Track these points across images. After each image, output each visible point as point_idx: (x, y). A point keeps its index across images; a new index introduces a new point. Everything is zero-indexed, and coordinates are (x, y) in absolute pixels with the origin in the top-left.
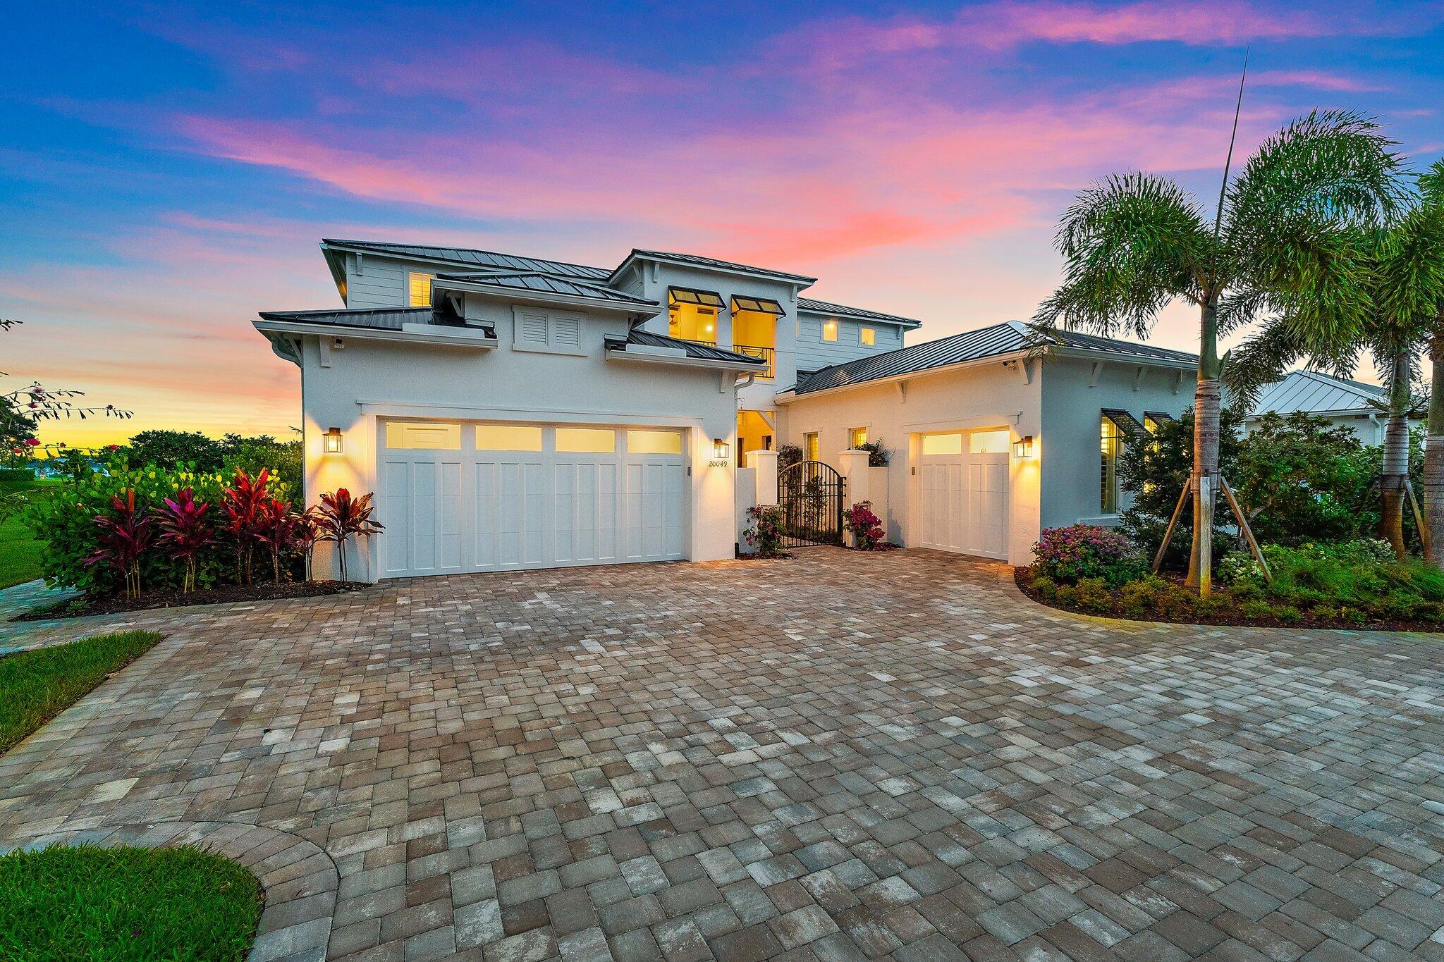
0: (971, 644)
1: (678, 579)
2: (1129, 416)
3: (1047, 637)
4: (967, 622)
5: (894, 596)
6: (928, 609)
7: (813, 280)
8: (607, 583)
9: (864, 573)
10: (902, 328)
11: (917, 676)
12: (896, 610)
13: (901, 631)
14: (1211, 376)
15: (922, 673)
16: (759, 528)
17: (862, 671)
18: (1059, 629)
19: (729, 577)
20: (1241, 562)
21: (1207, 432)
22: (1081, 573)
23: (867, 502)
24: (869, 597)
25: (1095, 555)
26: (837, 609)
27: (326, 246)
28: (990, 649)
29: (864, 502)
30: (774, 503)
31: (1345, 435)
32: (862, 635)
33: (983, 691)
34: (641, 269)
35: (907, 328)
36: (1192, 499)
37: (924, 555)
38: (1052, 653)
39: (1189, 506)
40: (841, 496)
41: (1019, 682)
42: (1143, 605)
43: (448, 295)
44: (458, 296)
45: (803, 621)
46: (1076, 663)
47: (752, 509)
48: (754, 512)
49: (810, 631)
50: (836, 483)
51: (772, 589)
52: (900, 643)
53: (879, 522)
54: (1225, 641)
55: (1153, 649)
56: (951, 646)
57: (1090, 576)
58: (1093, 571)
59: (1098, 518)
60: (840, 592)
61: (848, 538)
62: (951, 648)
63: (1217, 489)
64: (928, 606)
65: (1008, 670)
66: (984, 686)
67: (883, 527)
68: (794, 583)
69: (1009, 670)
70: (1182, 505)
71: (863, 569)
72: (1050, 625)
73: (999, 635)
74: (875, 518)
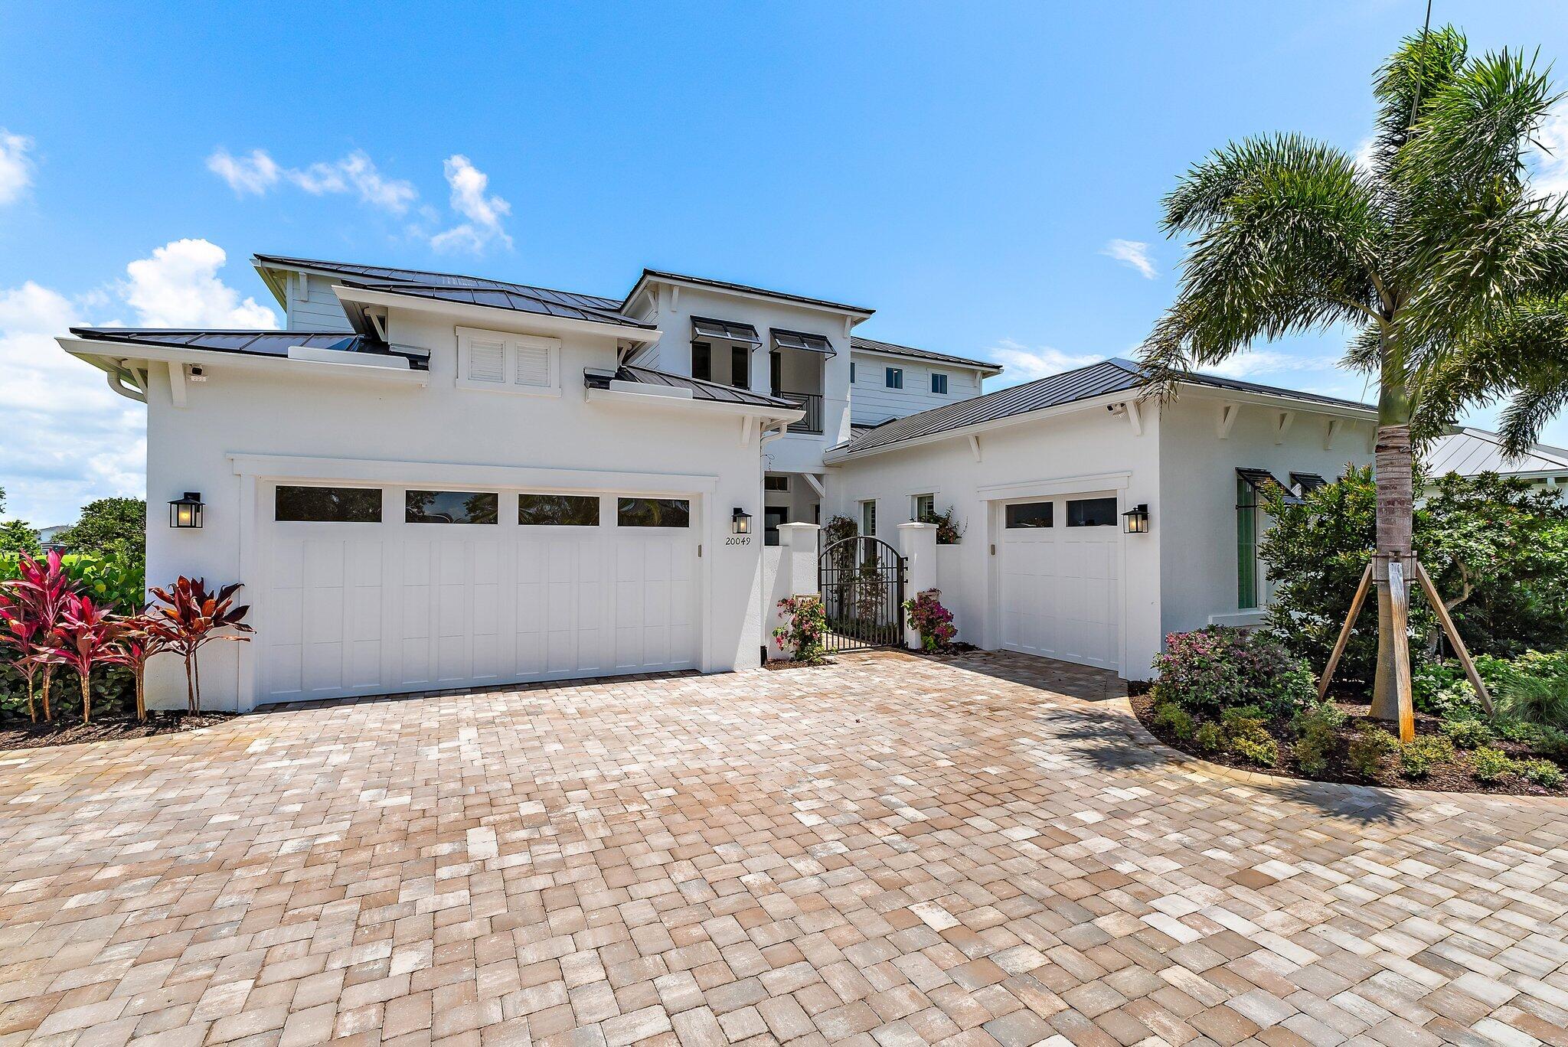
0: (1080, 833)
1: (673, 703)
2: (1272, 478)
3: (1196, 815)
4: (1069, 783)
5: (964, 732)
6: (1009, 759)
7: (871, 312)
8: (571, 710)
9: (926, 691)
10: (979, 374)
11: (991, 915)
12: (967, 759)
13: (971, 805)
14: (1399, 420)
15: (1001, 905)
16: (794, 626)
17: (902, 902)
18: (1205, 798)
19: (743, 699)
20: (1442, 680)
21: (1395, 500)
22: (1224, 700)
23: (934, 591)
24: (929, 734)
25: (1241, 672)
26: (880, 758)
27: (259, 264)
28: (1107, 844)
29: (931, 591)
30: (815, 592)
31: (1550, 502)
32: (910, 812)
33: (1106, 956)
34: (655, 295)
35: (985, 375)
36: (1375, 593)
37: (1006, 662)
38: (1208, 853)
39: (1370, 603)
40: (901, 582)
41: (1168, 930)
42: (1324, 754)
43: (367, 312)
44: (381, 314)
45: (828, 783)
46: (1250, 879)
47: (785, 601)
48: (788, 604)
49: (832, 805)
50: (895, 565)
51: (797, 720)
52: (967, 831)
53: (950, 618)
54: (1468, 824)
55: (1364, 844)
56: (1050, 838)
57: (1237, 704)
58: (1241, 696)
59: (1234, 617)
60: (890, 726)
61: (912, 636)
62: (1047, 843)
63: (1412, 580)
64: (1012, 753)
65: (1142, 897)
66: (1107, 942)
67: (955, 623)
68: (829, 710)
69: (1146, 898)
70: (1360, 601)
71: (927, 684)
72: (1194, 790)
73: (1119, 813)
74: (945, 611)
